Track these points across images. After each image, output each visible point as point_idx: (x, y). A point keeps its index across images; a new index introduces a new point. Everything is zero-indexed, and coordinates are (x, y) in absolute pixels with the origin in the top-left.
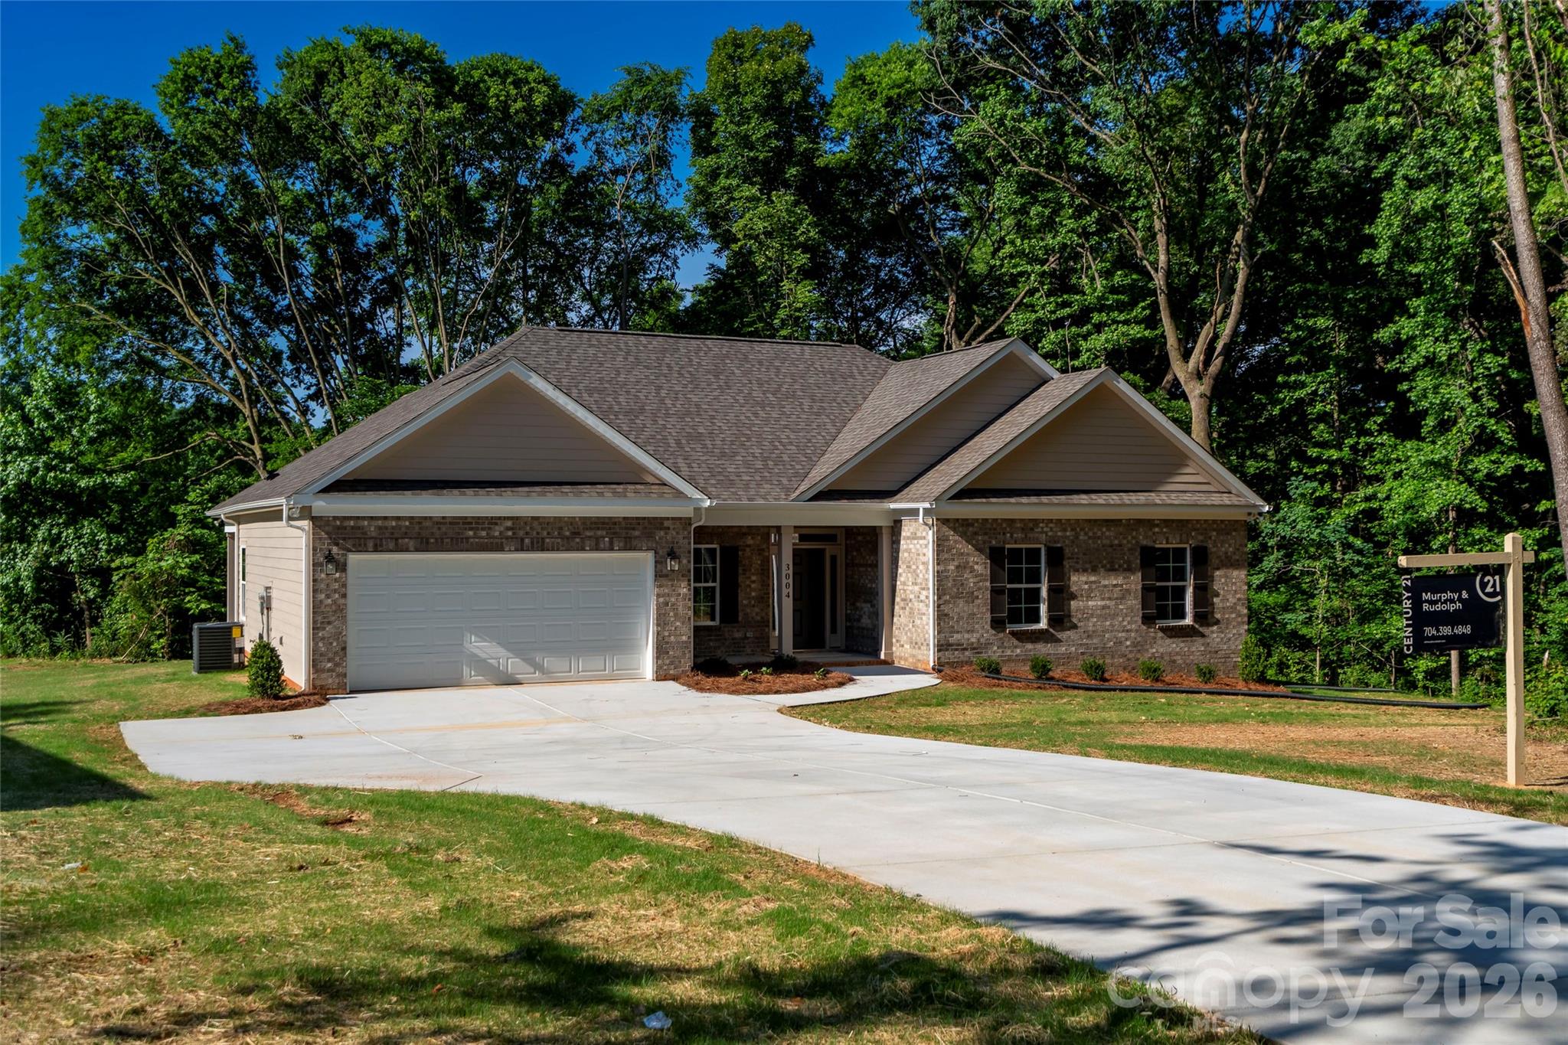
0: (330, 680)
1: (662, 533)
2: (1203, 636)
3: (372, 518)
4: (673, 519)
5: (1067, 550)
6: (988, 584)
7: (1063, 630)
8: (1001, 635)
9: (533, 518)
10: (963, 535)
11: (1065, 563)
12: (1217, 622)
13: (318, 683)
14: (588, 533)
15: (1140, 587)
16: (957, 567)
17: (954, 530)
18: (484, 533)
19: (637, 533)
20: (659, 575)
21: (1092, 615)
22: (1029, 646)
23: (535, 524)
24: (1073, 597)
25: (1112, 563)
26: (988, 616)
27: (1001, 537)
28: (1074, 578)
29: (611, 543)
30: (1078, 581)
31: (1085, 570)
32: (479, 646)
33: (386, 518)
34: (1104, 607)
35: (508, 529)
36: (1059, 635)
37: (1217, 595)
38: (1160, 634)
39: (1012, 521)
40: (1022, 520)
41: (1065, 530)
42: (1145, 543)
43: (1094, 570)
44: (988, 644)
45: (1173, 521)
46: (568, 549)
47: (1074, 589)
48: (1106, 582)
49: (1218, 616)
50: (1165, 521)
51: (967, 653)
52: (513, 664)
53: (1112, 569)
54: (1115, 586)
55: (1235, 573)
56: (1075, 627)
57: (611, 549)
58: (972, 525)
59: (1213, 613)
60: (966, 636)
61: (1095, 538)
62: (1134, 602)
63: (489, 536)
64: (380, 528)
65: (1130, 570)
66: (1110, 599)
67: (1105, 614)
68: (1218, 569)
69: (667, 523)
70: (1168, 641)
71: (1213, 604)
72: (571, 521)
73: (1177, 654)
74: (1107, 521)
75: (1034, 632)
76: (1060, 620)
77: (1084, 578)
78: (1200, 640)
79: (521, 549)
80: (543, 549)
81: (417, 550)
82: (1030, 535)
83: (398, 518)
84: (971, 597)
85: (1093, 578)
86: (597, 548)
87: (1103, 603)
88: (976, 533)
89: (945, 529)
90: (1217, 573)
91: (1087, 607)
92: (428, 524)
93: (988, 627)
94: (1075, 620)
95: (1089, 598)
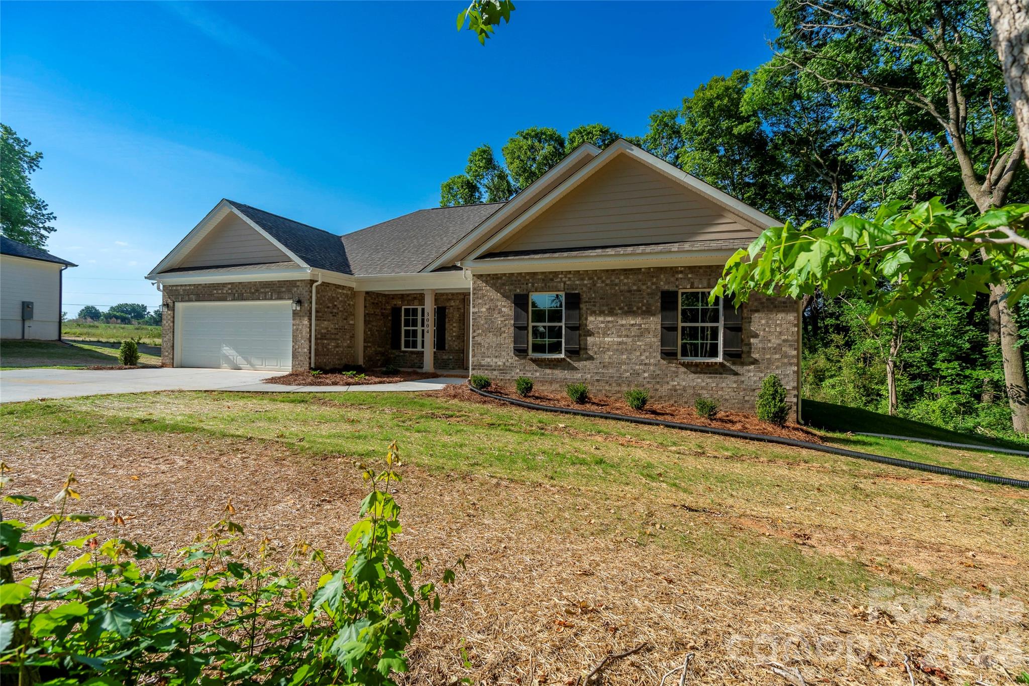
0: (168, 361)
1: (296, 289)
2: (736, 374)
3: (181, 285)
4: (301, 280)
5: (584, 297)
6: (512, 322)
7: (580, 360)
8: (523, 361)
9: (240, 283)
10: (493, 286)
11: (582, 306)
12: (755, 362)
13: (164, 361)
14: (262, 290)
15: (659, 327)
16: (488, 309)
17: (486, 282)
18: (220, 292)
19: (284, 289)
20: (295, 313)
21: (608, 350)
22: (548, 371)
23: (240, 286)
24: (591, 334)
25: (630, 306)
26: (512, 345)
27: (525, 286)
28: (591, 319)
29: (272, 295)
30: (593, 322)
31: (602, 313)
32: (227, 350)
33: (186, 285)
34: (620, 343)
35: (229, 289)
36: (576, 364)
37: (756, 336)
38: (683, 369)
39: (534, 274)
40: (543, 273)
41: (583, 279)
42: (666, 288)
43: (611, 313)
44: (512, 367)
45: (700, 267)
46: (253, 300)
47: (590, 327)
48: (624, 322)
49: (755, 356)
50: (690, 268)
51: (495, 373)
52: (240, 360)
53: (630, 312)
54: (632, 325)
55: (780, 316)
56: (591, 358)
57: (271, 299)
58: (501, 278)
59: (749, 352)
60: (495, 360)
61: (613, 285)
62: (655, 340)
63: (222, 293)
64: (184, 290)
65: (648, 312)
66: (627, 336)
67: (621, 348)
68: (757, 311)
69: (298, 284)
70: (692, 376)
71: (749, 344)
72: (254, 284)
73: (702, 388)
74: (625, 270)
75: (551, 360)
76: (577, 352)
77: (601, 319)
78: (734, 378)
79: (233, 300)
80: (243, 299)
81: (197, 300)
82: (551, 284)
83: (190, 285)
84: (499, 332)
85: (610, 319)
86: (265, 299)
87: (620, 340)
88: (504, 284)
89: (479, 282)
90: (756, 315)
91: (604, 343)
92: (200, 287)
93: (512, 354)
94: (591, 353)
95: (605, 334)
